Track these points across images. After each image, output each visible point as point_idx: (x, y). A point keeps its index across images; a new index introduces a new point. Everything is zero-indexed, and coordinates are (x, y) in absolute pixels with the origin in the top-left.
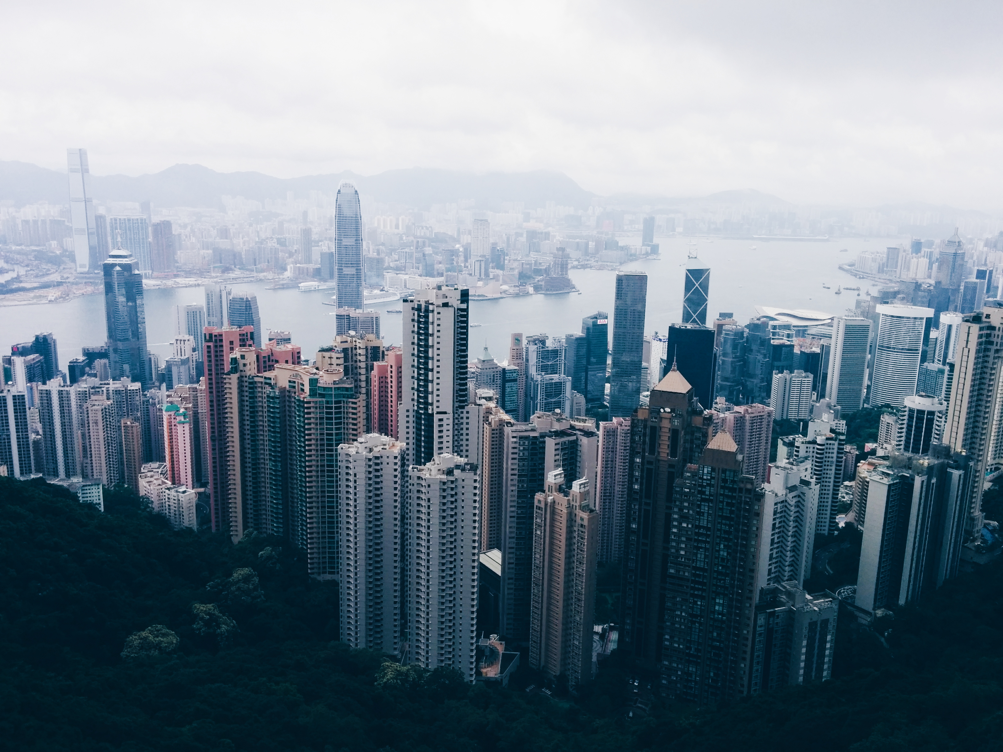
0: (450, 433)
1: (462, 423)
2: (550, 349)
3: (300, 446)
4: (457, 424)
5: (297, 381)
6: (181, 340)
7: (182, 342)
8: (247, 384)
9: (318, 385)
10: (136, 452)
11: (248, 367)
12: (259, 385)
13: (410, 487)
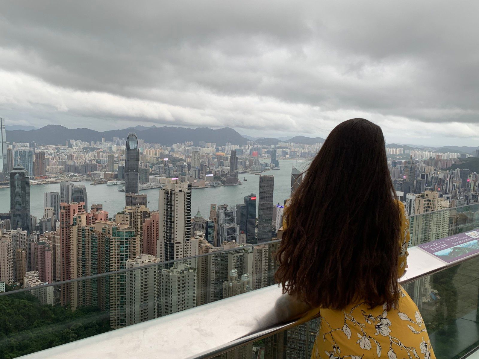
0: (182, 253)
1: (188, 248)
2: (229, 211)
3: (107, 261)
4: (185, 248)
5: (106, 229)
6: (47, 210)
7: (48, 211)
8: (81, 231)
9: (117, 230)
10: (23, 266)
11: (82, 222)
12: (87, 231)
13: (162, 280)
